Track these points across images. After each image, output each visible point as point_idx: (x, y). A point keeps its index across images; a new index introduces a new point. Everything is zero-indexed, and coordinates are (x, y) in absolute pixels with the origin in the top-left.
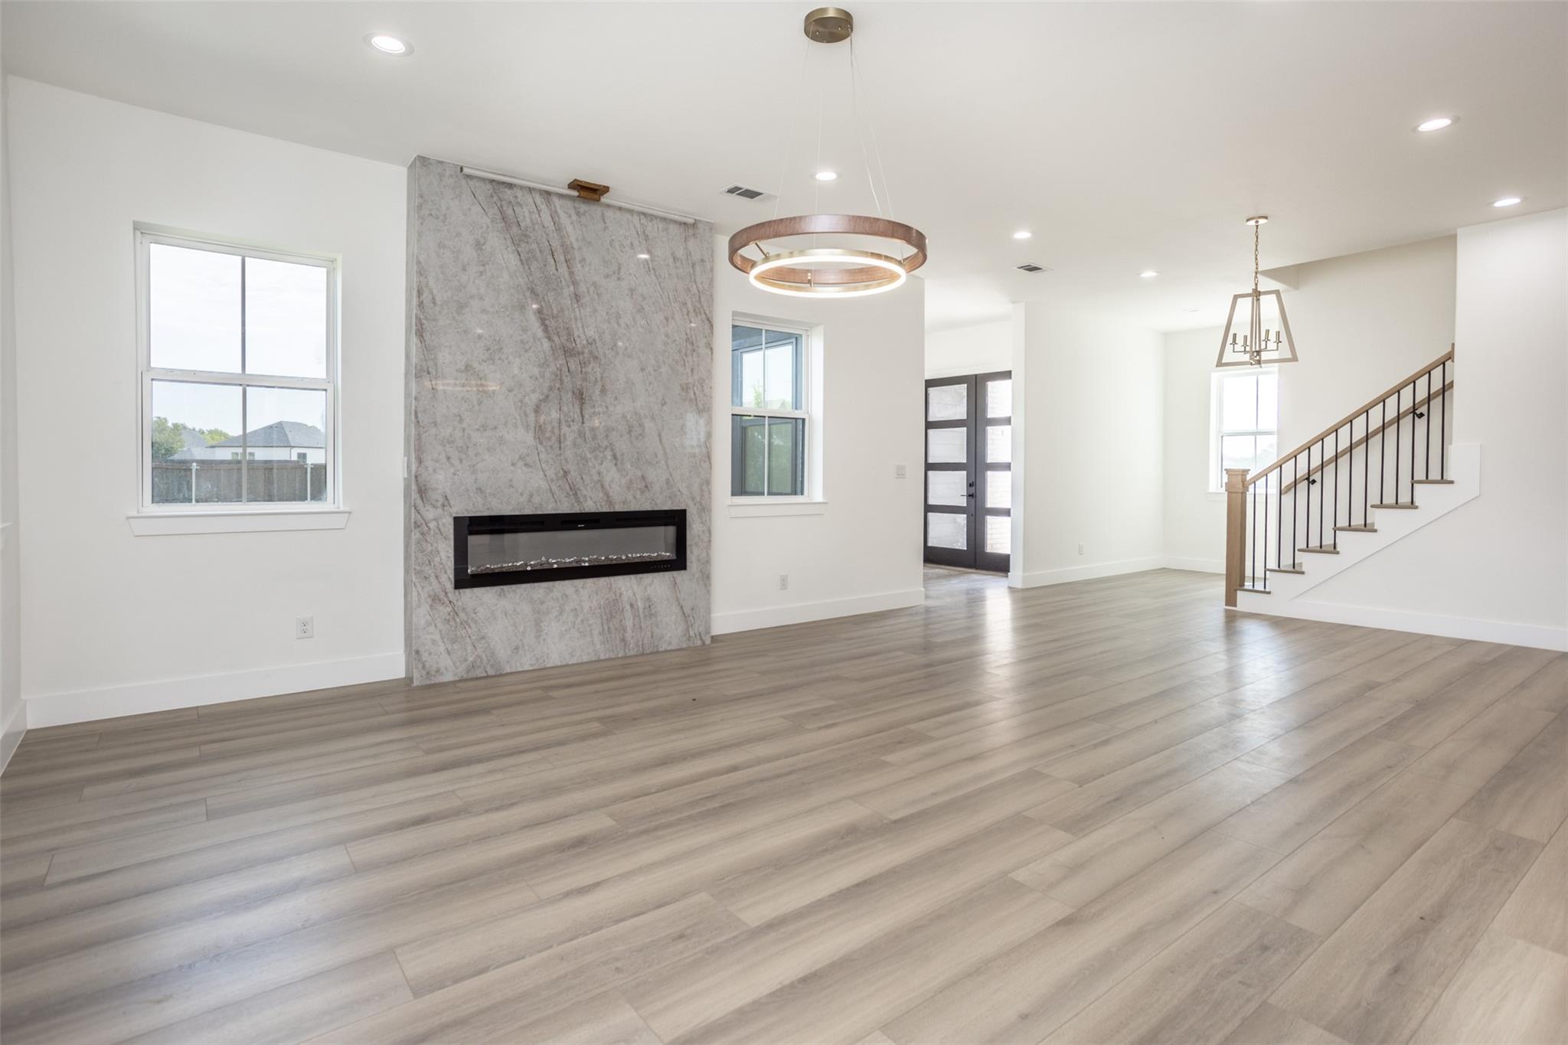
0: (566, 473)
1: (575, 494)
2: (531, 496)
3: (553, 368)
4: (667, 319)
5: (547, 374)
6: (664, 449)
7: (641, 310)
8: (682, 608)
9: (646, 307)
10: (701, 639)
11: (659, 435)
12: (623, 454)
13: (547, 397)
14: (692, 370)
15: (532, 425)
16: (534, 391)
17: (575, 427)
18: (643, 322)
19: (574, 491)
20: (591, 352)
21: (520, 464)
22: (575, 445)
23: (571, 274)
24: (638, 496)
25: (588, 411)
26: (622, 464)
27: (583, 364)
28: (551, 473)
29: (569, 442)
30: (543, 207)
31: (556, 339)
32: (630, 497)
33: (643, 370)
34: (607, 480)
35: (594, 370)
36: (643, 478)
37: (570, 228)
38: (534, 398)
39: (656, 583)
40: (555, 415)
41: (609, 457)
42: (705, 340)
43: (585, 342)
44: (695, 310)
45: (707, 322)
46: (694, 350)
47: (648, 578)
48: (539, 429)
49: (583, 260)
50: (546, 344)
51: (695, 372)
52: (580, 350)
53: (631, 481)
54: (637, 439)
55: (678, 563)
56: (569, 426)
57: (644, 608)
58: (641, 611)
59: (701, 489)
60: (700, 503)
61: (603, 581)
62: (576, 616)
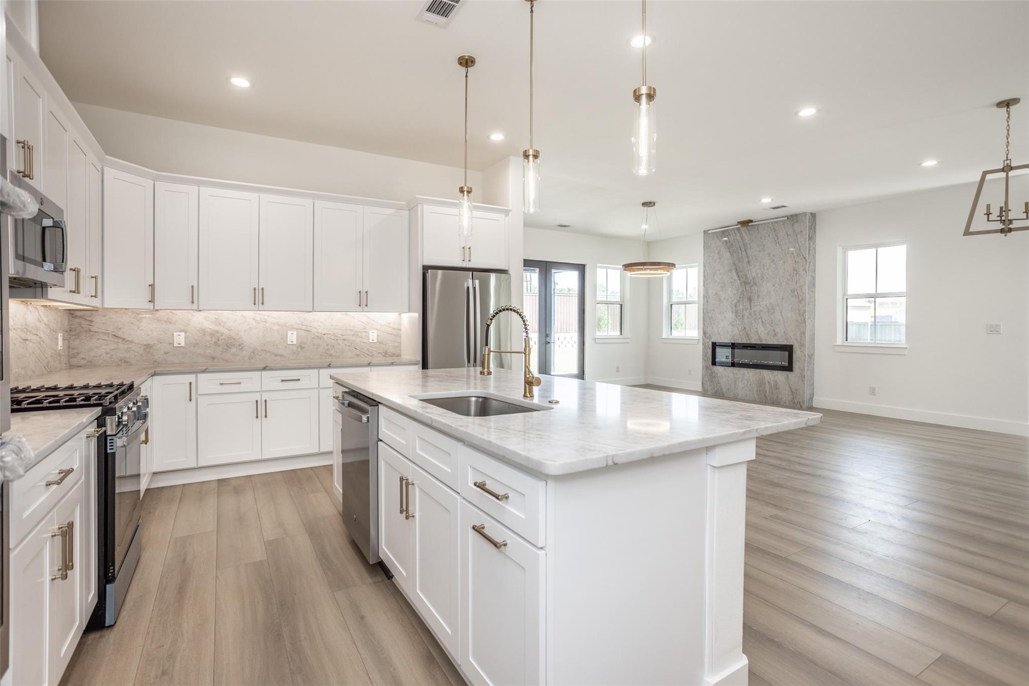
0: (745, 328)
1: (748, 336)
2: (734, 336)
3: (741, 290)
4: (784, 262)
5: (739, 293)
6: (783, 318)
7: (773, 261)
8: (791, 388)
9: (775, 259)
10: (800, 405)
11: (781, 313)
12: (765, 321)
13: (739, 301)
14: (796, 283)
15: (734, 311)
16: (735, 299)
17: (748, 311)
18: (774, 266)
19: (748, 335)
20: (754, 282)
21: (730, 325)
22: (748, 318)
23: (747, 254)
24: (772, 338)
25: (753, 304)
26: (766, 324)
27: (751, 287)
28: (740, 328)
29: (746, 317)
30: (737, 233)
31: (741, 279)
32: (768, 338)
33: (774, 286)
34: (759, 331)
35: (755, 288)
36: (774, 330)
37: (746, 238)
38: (735, 301)
39: (780, 376)
40: (741, 307)
41: (760, 322)
42: (803, 268)
43: (751, 279)
44: (797, 255)
45: (804, 259)
46: (797, 273)
47: (776, 372)
48: (737, 312)
49: (751, 247)
50: (738, 281)
51: (798, 283)
52: (750, 282)
53: (769, 332)
54: (771, 314)
55: (789, 368)
56: (746, 311)
57: (774, 385)
58: (772, 386)
59: (801, 337)
60: (801, 343)
61: (758, 371)
62: (748, 382)
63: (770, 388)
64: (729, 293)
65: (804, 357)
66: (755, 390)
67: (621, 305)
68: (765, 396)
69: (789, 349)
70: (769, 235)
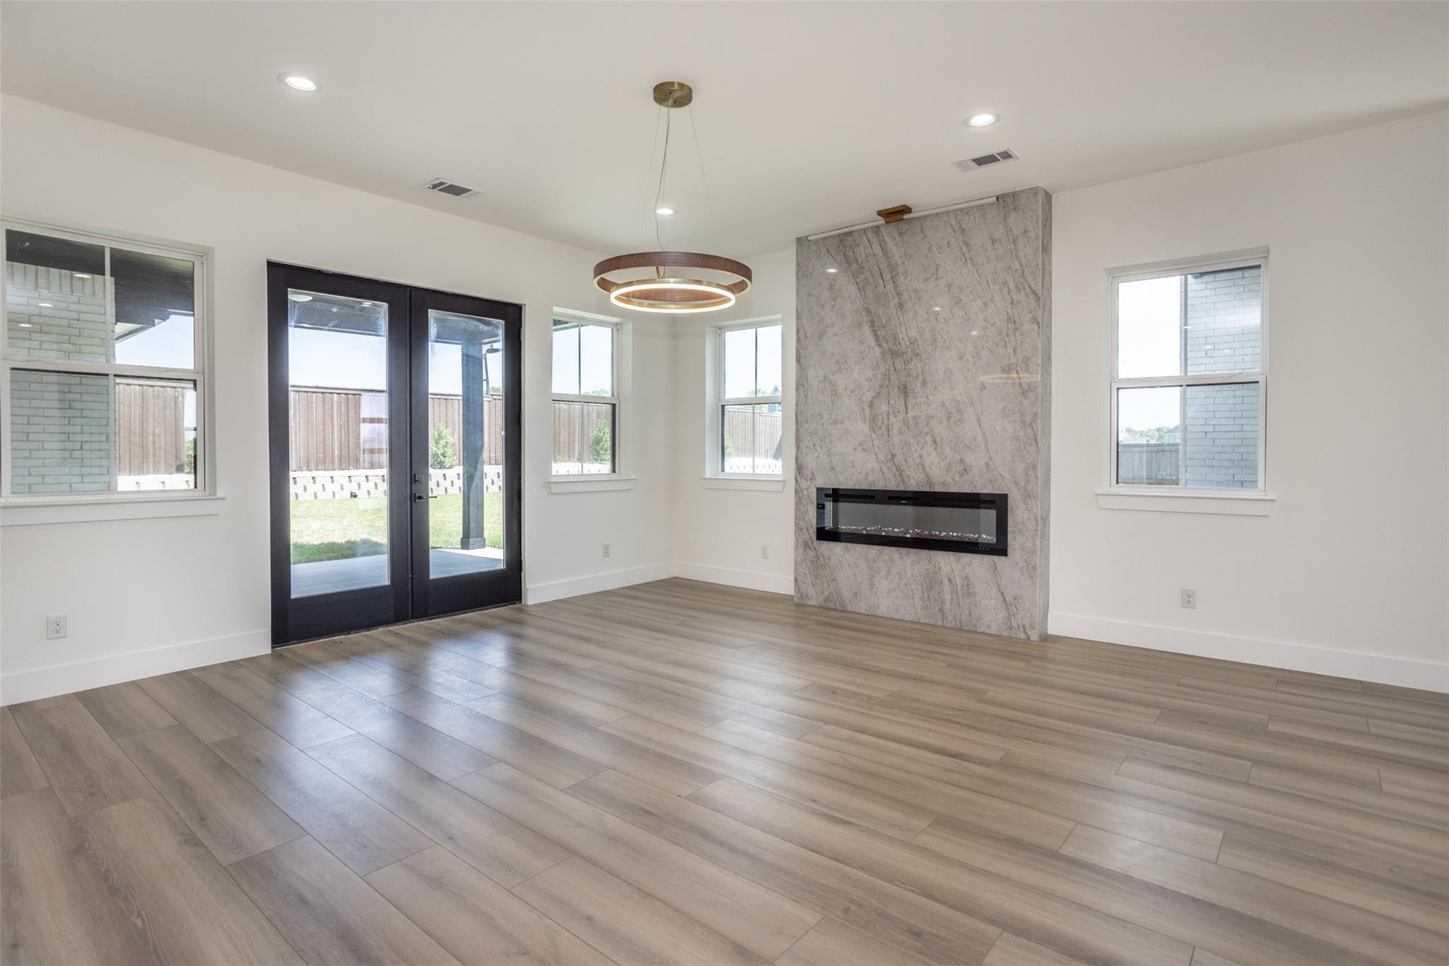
0: (893, 456)
1: (901, 475)
2: (867, 474)
3: (883, 370)
4: (985, 304)
5: (879, 376)
6: (983, 433)
7: (958, 302)
8: (1002, 594)
9: (963, 297)
10: (1025, 632)
11: (979, 420)
12: (942, 439)
13: (879, 393)
14: (1015, 350)
15: (868, 417)
16: (869, 390)
17: (901, 417)
18: (961, 313)
19: (900, 472)
20: (913, 351)
21: (860, 449)
22: (900, 432)
23: (896, 287)
24: (957, 478)
25: (911, 403)
26: (941, 448)
27: (907, 362)
28: (881, 457)
29: (895, 431)
30: (875, 238)
31: (885, 345)
32: (949, 479)
33: (961, 358)
34: (928, 462)
35: (916, 366)
36: (962, 461)
37: (894, 249)
38: (869, 395)
39: (976, 564)
40: (884, 408)
41: (930, 443)
42: (1029, 316)
43: (908, 343)
44: (1016, 287)
45: (1031, 296)
46: (1016, 329)
47: (967, 558)
48: (873, 420)
49: (906, 272)
50: (877, 350)
51: (1018, 351)
52: (904, 351)
53: (949, 464)
54: (956, 424)
55: (999, 549)
56: (896, 417)
57: (963, 586)
58: (959, 588)
59: (1027, 474)
60: (1025, 489)
61: (924, 554)
62: (901, 579)
63: (953, 592)
64: (856, 376)
65: (1034, 523)
66: (917, 597)
67: (614, 406)
68: (942, 610)
69: (998, 503)
70: (948, 243)
